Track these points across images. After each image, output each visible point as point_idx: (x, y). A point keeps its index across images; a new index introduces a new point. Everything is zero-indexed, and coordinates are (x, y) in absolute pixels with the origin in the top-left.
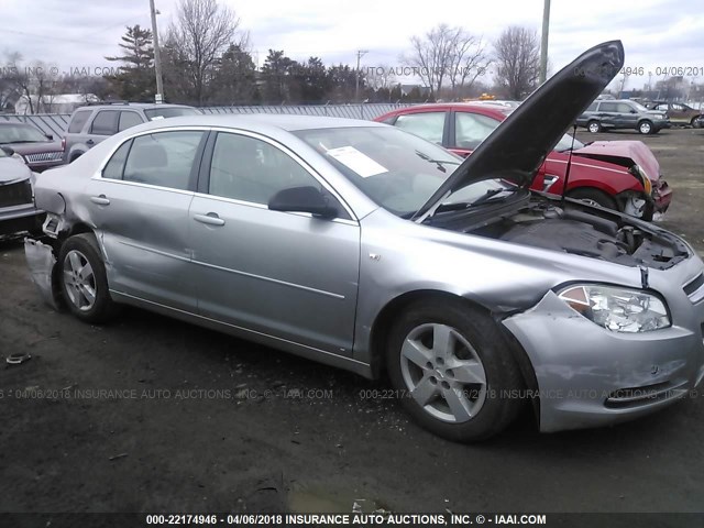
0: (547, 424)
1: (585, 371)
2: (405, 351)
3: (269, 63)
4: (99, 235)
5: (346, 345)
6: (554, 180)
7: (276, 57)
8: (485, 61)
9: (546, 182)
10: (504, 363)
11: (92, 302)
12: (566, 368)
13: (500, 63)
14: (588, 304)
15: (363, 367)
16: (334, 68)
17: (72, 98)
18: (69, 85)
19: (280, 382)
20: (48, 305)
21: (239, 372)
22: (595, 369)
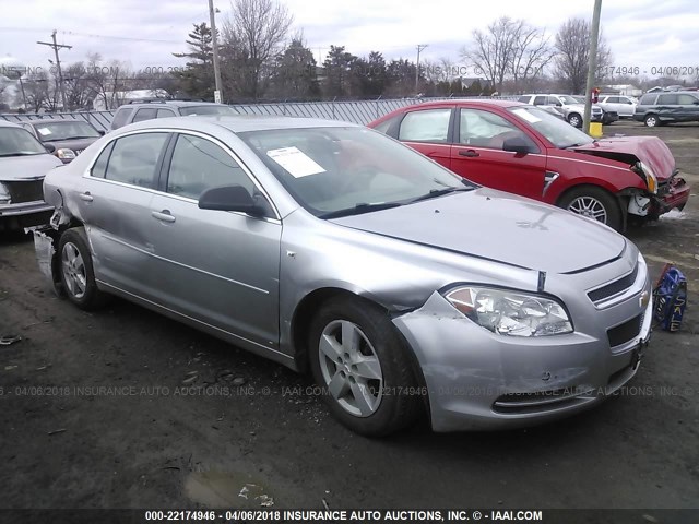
0: (437, 424)
1: (469, 372)
2: (321, 346)
3: (330, 59)
4: (87, 228)
5: (273, 339)
6: (555, 177)
7: (337, 53)
8: (548, 54)
9: (547, 179)
10: (395, 360)
11: (84, 290)
12: (452, 369)
13: (562, 57)
14: (473, 306)
15: (288, 359)
16: (394, 62)
17: (142, 94)
18: (141, 81)
19: (228, 371)
20: (52, 293)
21: (197, 360)
22: (481, 372)
